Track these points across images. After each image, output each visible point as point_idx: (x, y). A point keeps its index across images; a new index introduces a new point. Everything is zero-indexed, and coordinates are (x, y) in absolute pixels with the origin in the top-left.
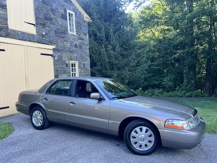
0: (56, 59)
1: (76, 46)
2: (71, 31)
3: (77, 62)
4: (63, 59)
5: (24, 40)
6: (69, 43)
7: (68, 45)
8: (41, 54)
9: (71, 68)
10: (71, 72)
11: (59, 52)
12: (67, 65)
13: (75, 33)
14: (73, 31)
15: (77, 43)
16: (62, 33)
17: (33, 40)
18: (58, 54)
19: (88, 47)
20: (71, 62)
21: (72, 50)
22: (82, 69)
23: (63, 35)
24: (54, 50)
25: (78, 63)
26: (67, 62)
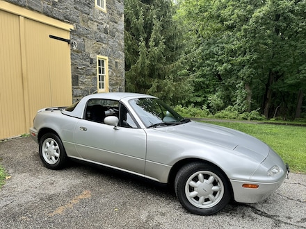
0: (75, 48)
1: (106, 31)
2: (98, 4)
3: (107, 58)
4: (87, 51)
5: (21, 6)
6: (96, 24)
7: (94, 27)
8: (51, 36)
9: (98, 67)
10: (98, 74)
11: (80, 38)
12: (92, 61)
13: (105, 10)
14: (102, 6)
15: (108, 26)
16: (85, 4)
17: (37, 9)
18: (79, 40)
19: (123, 36)
20: (99, 57)
21: (100, 37)
22: (114, 70)
23: (86, 9)
24: (72, 32)
25: (107, 60)
26: (91, 56)
